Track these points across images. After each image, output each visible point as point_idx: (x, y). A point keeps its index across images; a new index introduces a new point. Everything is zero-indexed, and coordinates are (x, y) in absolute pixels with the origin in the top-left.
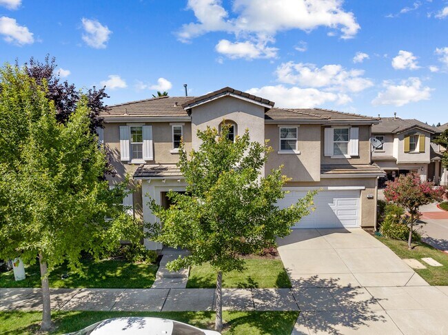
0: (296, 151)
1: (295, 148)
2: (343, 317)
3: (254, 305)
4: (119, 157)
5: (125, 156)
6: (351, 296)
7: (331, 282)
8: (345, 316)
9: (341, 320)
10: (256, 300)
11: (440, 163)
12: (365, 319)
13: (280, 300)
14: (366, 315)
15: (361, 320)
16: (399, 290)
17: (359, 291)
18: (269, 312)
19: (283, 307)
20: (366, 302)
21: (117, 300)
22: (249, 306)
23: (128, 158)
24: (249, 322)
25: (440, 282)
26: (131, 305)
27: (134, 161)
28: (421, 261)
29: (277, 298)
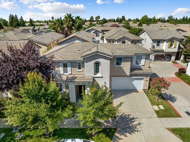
0: (122, 66)
1: (121, 65)
2: (129, 131)
3: (104, 125)
4: (60, 73)
5: (62, 72)
6: (133, 122)
7: (128, 116)
8: (130, 130)
9: (128, 132)
10: (105, 124)
11: (182, 52)
12: (135, 131)
13: (112, 123)
14: (136, 130)
15: (134, 132)
16: (148, 119)
17: (136, 120)
18: (108, 128)
19: (113, 126)
20: (137, 125)
21: (65, 123)
22: (103, 126)
23: (63, 73)
24: (103, 133)
25: (161, 116)
26: (69, 125)
27: (65, 74)
28: (158, 106)
29: (111, 122)
